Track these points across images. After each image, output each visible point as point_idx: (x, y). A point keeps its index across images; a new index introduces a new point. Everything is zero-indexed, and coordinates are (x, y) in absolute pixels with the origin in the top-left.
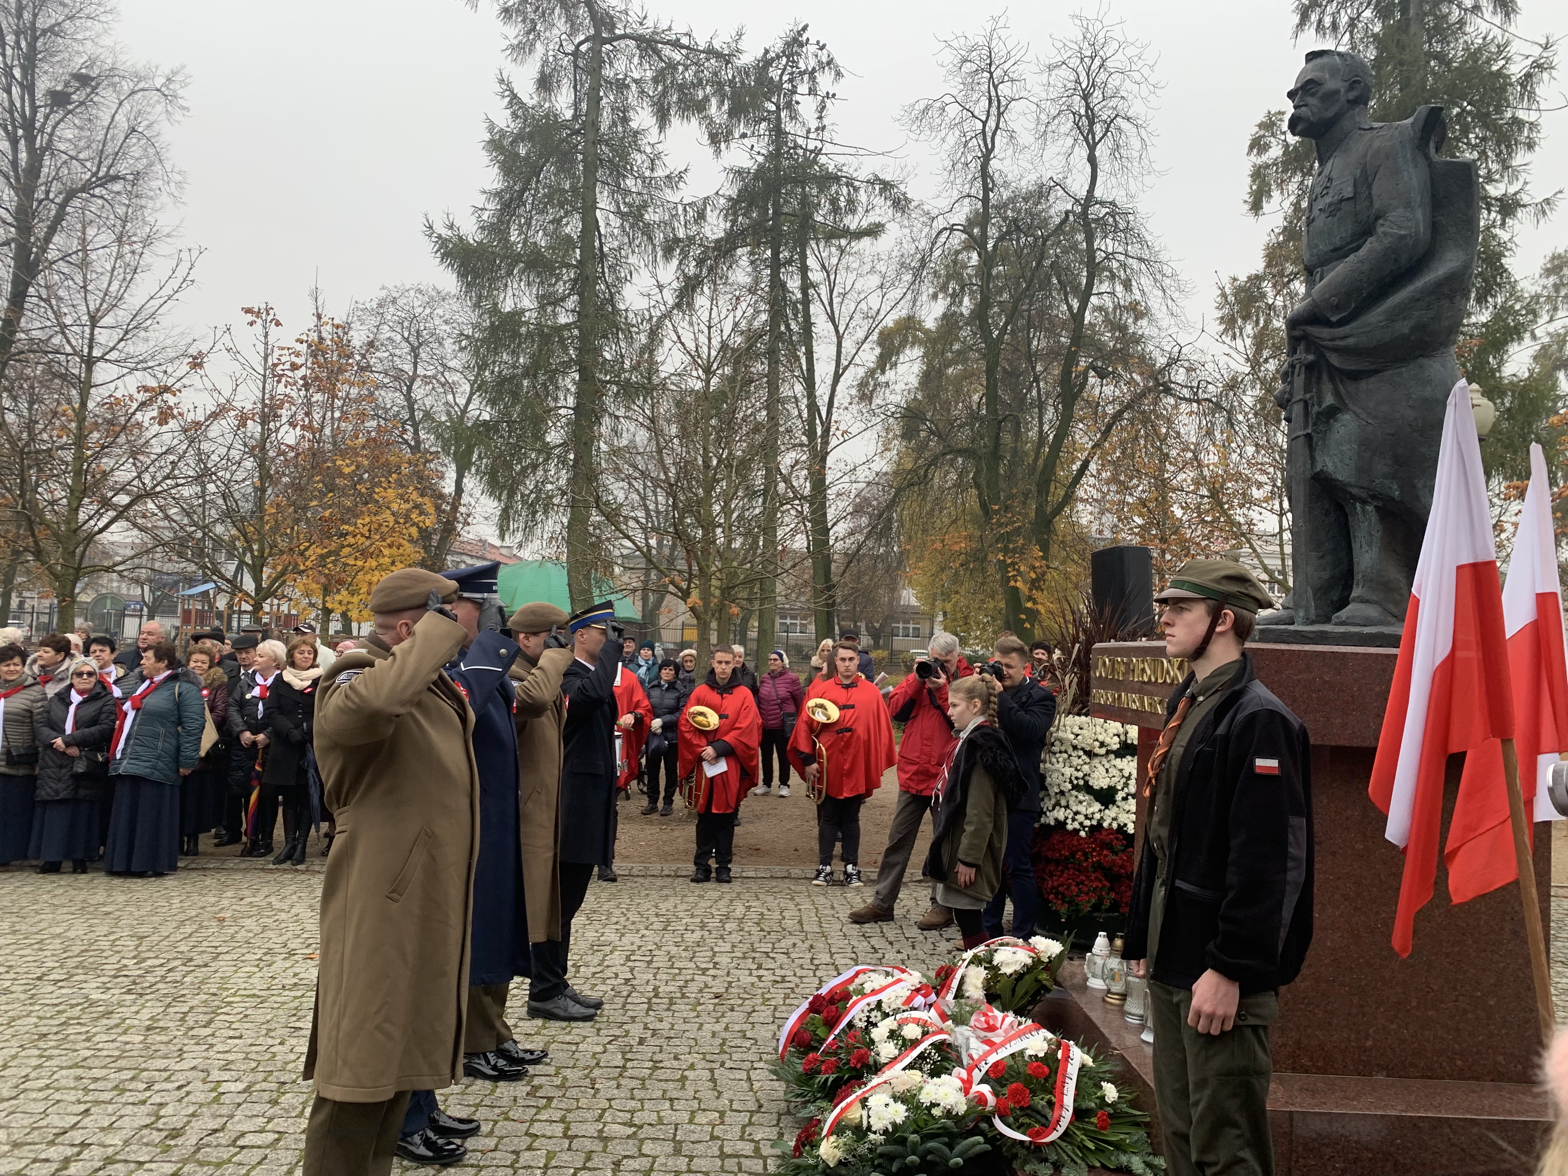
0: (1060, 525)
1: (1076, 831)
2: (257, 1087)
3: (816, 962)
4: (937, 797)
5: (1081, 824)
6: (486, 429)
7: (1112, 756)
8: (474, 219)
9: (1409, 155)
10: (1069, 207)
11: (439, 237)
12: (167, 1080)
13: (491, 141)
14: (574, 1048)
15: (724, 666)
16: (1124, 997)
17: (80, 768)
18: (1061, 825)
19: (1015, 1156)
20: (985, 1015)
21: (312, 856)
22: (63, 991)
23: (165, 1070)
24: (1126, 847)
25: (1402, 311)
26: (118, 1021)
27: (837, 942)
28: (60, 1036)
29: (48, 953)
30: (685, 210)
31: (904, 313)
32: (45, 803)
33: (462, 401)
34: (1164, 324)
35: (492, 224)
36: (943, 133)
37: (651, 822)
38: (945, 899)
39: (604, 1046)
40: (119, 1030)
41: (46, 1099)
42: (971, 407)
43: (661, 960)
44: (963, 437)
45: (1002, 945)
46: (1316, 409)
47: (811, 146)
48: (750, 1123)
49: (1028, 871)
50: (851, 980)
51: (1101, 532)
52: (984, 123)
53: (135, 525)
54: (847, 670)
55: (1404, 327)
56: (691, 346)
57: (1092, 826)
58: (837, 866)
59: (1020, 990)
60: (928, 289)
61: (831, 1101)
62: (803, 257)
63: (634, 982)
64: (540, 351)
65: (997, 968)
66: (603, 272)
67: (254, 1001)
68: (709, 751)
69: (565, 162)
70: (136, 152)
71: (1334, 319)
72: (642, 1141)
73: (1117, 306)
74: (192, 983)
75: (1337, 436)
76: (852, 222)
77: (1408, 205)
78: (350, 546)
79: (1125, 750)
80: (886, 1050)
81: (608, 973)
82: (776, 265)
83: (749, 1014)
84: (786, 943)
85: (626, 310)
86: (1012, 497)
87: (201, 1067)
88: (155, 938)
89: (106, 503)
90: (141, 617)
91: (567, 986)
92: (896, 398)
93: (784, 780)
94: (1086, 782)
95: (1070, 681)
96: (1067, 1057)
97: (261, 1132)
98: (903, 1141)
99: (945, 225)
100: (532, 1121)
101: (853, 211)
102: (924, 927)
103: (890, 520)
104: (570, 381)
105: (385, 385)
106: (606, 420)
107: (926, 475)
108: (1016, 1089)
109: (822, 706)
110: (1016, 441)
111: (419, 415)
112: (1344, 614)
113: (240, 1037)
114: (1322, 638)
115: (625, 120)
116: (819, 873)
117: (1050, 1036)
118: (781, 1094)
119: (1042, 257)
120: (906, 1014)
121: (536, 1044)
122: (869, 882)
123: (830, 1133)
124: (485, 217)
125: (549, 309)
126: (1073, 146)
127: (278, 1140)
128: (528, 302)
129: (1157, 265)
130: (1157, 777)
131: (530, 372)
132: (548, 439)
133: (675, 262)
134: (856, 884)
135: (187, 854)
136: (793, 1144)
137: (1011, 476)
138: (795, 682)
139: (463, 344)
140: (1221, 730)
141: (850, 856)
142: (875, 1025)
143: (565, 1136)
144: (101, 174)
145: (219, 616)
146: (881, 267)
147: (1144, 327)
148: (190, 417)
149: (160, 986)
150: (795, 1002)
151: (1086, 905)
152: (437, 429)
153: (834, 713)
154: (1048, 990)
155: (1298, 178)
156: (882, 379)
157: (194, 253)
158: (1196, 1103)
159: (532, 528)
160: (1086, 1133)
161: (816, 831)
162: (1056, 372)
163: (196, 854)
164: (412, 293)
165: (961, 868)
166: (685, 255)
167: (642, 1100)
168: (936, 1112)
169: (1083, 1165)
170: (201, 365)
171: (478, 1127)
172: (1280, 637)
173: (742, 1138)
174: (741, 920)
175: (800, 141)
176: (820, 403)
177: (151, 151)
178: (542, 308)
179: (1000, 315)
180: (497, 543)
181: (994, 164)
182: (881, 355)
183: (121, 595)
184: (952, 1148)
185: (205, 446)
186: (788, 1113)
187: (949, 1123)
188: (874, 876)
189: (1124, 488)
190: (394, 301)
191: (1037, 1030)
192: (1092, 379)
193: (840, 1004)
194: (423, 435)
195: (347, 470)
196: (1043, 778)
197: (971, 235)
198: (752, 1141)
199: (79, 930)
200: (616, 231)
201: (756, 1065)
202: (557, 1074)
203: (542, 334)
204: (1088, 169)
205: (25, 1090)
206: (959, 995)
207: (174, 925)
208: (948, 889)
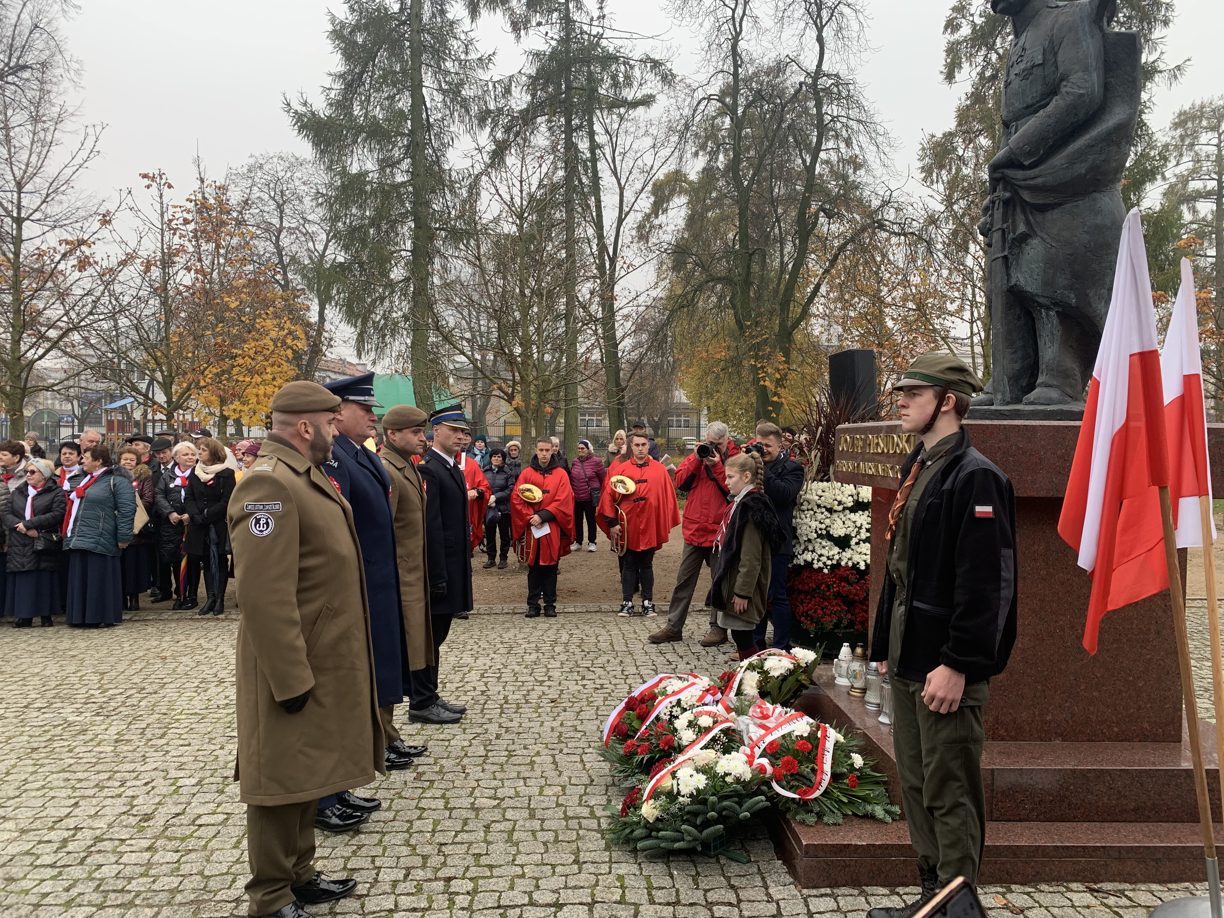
0: (798, 336)
1: (821, 569)
2: (207, 781)
3: (626, 673)
4: (717, 547)
5: (824, 563)
6: (341, 269)
7: (847, 512)
8: (323, 97)
9: (1087, 28)
10: (802, 79)
11: (296, 112)
12: (136, 778)
13: (334, 32)
14: (447, 743)
15: (544, 453)
16: (864, 690)
17: (39, 546)
18: (809, 564)
19: (788, 810)
20: (760, 707)
21: (229, 607)
22: (46, 716)
23: (133, 771)
24: (859, 580)
25: (1081, 154)
26: (91, 737)
27: (641, 658)
28: (48, 749)
29: (31, 688)
30: (494, 86)
31: (673, 168)
32: (14, 573)
33: (320, 248)
34: (878, 173)
35: (338, 101)
36: (700, 20)
37: (491, 574)
38: (724, 624)
39: (470, 741)
40: (94, 743)
41: (43, 796)
42: (727, 244)
43: (507, 676)
44: (721, 268)
45: (770, 655)
46: (1011, 235)
47: (594, 32)
48: (586, 794)
49: (784, 600)
50: (656, 685)
51: (829, 340)
52: (734, 11)
53: (66, 353)
54: (641, 453)
55: (1081, 168)
56: (507, 198)
57: (832, 565)
58: (637, 601)
59: (785, 688)
60: (691, 148)
61: (648, 774)
62: (591, 124)
63: (489, 693)
64: (383, 204)
65: (766, 673)
66: (430, 139)
67: (196, 718)
68: (536, 518)
69: (395, 49)
70: (39, 44)
71: (1026, 163)
72: (505, 810)
73: (841, 160)
74: (147, 706)
75: (1027, 257)
76: (629, 94)
77: (1086, 69)
78: (239, 365)
79: (858, 506)
80: (687, 736)
81: (468, 687)
82: (569, 130)
83: (578, 713)
84: (602, 660)
85: (450, 170)
86: (759, 315)
87: (161, 768)
88: (114, 674)
89: (42, 337)
90: (73, 427)
91: (438, 698)
92: (667, 238)
93: (592, 538)
94: (828, 532)
95: (815, 456)
96: (825, 736)
97: (213, 814)
98: (704, 802)
99: (704, 95)
100: (420, 798)
101: (630, 85)
102: (706, 644)
103: (666, 336)
104: (407, 228)
105: (258, 236)
106: (437, 260)
107: (693, 300)
108: (788, 761)
109: (622, 482)
110: (763, 270)
111: (286, 260)
112: (1032, 396)
113: (189, 745)
114: (1017, 415)
115: (443, 12)
116: (623, 607)
117: (811, 721)
118: (607, 771)
119: (782, 120)
120: (700, 709)
121: (418, 742)
122: (662, 613)
123: (649, 797)
124: (332, 96)
125: (388, 170)
126: (805, 28)
127: (227, 819)
128: (371, 165)
129: (872, 126)
130: (896, 524)
131: (374, 222)
132: (392, 276)
133: (488, 129)
134: (651, 614)
135: (130, 609)
136: (620, 807)
137: (759, 298)
138: (598, 464)
139: (320, 200)
140: (947, 486)
141: (647, 595)
142: (677, 717)
143: (446, 808)
144: (12, 64)
145: (137, 424)
146: (653, 130)
147: (861, 176)
148: (105, 264)
149: (121, 709)
150: (613, 703)
151: (829, 623)
152: (302, 271)
153: (632, 486)
154: (807, 688)
155: (983, 52)
156: (656, 222)
157: (98, 129)
158: (927, 765)
159: (382, 349)
160: (841, 790)
161: (619, 577)
162: (794, 214)
163: (138, 609)
164: (275, 160)
165: (737, 600)
166: (495, 124)
167: (502, 780)
168: (729, 779)
169: (839, 814)
170: (109, 222)
171: (380, 804)
172: (984, 415)
173: (580, 805)
174: (566, 644)
175: (586, 28)
176: (608, 242)
177: (52, 43)
178: (382, 169)
179: (748, 169)
180: (355, 360)
181: (742, 45)
182: (655, 202)
183: (55, 410)
184: (741, 806)
185: (118, 288)
186: (614, 784)
187: (739, 787)
188: (667, 608)
189: (847, 305)
190: (261, 167)
191: (802, 717)
192: (822, 219)
193: (649, 703)
194: (290, 276)
195: (233, 306)
196: (795, 529)
197: (723, 103)
198: (588, 806)
199: (52, 669)
200: (439, 105)
201: (586, 751)
202: (436, 764)
203: (383, 191)
204: (817, 47)
205: (26, 791)
206: (739, 693)
207: (127, 663)
208: (726, 615)
